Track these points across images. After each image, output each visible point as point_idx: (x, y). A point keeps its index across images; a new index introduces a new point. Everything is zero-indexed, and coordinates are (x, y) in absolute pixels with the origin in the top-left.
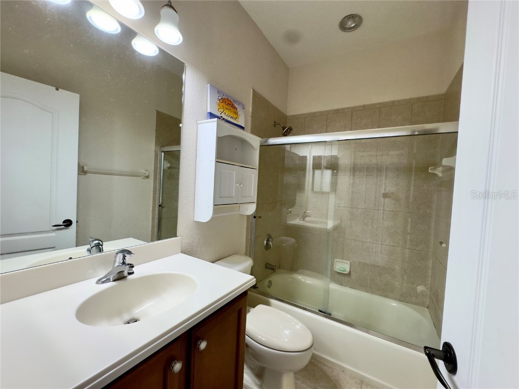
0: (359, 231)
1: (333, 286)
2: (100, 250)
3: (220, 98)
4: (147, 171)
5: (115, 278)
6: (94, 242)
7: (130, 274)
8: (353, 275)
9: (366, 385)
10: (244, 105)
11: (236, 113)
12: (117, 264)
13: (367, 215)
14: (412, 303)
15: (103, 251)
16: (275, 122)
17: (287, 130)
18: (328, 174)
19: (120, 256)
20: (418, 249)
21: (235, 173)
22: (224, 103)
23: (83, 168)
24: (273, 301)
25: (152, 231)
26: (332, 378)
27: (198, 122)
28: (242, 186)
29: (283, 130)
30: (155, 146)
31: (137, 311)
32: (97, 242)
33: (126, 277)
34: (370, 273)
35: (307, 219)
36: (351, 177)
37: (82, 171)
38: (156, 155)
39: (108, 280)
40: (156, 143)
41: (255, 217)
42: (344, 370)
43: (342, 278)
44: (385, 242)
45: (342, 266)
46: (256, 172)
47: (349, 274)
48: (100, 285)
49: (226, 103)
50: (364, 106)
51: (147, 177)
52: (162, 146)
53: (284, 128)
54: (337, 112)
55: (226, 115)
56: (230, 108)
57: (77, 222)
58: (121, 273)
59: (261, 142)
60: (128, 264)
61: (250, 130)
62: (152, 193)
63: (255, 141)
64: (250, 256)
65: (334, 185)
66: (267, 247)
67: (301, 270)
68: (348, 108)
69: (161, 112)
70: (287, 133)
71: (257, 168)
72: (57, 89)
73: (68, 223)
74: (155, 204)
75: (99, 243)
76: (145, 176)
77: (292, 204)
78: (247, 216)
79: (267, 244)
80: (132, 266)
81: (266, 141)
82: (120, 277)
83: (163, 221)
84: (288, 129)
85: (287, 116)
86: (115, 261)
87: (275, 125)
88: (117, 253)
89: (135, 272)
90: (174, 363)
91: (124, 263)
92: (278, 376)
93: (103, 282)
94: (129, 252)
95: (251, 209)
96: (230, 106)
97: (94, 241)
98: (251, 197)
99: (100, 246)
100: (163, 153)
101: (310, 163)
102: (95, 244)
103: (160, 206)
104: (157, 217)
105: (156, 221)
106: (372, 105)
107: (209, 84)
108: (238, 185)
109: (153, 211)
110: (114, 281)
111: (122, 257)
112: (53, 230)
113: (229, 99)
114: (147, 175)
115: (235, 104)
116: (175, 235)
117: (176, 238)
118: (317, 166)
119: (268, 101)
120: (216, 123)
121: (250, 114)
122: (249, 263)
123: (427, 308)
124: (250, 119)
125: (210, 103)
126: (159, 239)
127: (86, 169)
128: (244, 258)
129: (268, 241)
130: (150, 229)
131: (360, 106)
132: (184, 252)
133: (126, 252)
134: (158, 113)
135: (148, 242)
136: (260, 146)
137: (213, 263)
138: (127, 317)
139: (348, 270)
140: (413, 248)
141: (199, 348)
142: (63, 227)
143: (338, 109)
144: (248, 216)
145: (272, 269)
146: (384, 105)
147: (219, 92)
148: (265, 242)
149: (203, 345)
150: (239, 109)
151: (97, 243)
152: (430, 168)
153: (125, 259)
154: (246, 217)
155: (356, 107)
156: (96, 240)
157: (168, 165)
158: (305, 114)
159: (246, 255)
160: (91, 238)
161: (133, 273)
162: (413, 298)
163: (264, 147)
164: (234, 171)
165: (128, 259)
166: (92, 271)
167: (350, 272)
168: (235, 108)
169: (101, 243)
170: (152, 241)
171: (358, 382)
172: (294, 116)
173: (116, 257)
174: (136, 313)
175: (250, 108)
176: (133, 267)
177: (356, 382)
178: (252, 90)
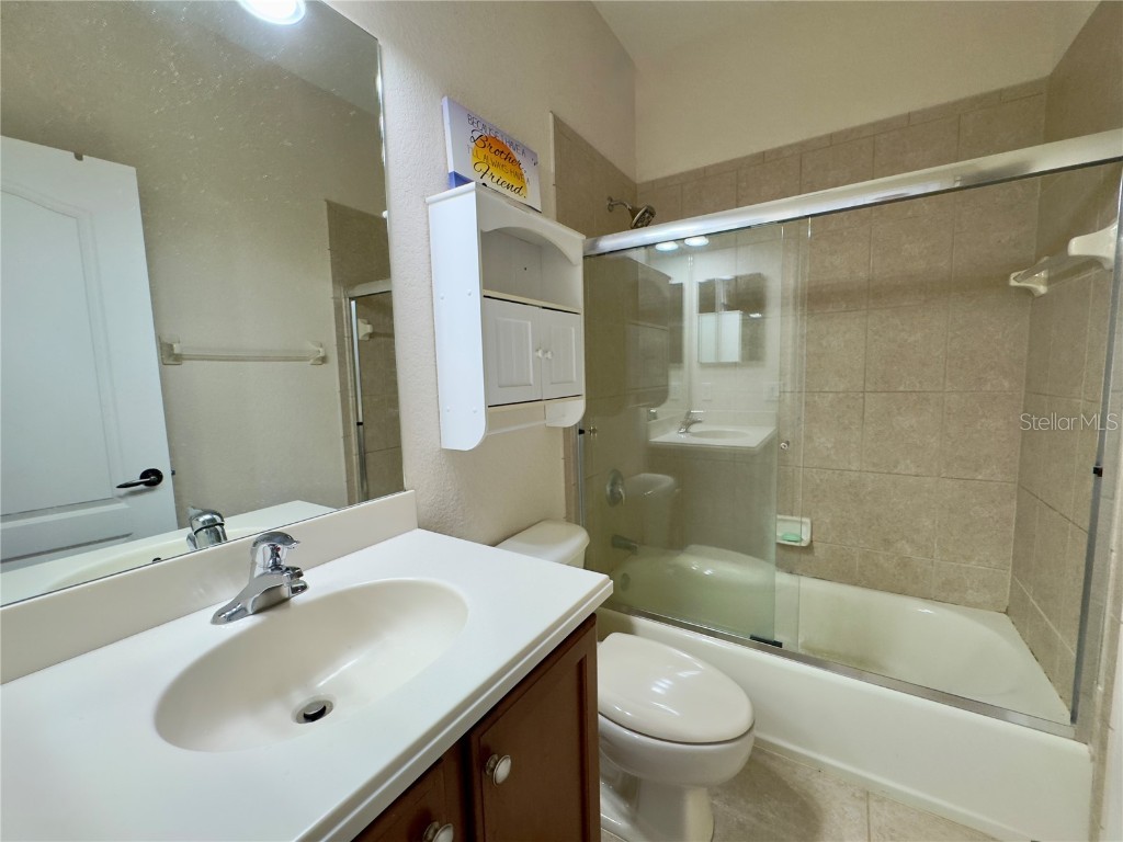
0: (829, 446)
1: (782, 579)
2: (219, 537)
3: (476, 135)
4: (321, 346)
5: (260, 604)
6: (201, 519)
7: (295, 591)
8: (819, 549)
9: (876, 801)
10: (536, 155)
11: (520, 176)
12: (259, 571)
13: (848, 407)
14: (968, 604)
15: (225, 538)
16: (611, 200)
17: (643, 214)
18: (733, 320)
19: (265, 549)
20: (980, 477)
21: (530, 323)
22: (487, 149)
23: (171, 346)
24: (641, 622)
25: (349, 481)
26: (796, 789)
27: (428, 199)
28: (549, 355)
29: (633, 217)
30: (334, 288)
31: (322, 684)
32: (208, 517)
33: (286, 600)
34: (862, 541)
35: (694, 428)
36: (806, 318)
37: (169, 355)
38: (338, 308)
39: (242, 613)
40: (334, 281)
41: (581, 432)
42: (820, 769)
43: (793, 557)
44: (895, 467)
45: (792, 529)
46: (580, 319)
47: (809, 549)
48: (223, 626)
49: (493, 150)
50: (831, 136)
51: (324, 360)
52: (351, 284)
53: (633, 212)
54: (762, 158)
55: (495, 180)
56: (502, 162)
57: (173, 473)
58: (275, 591)
59: (584, 247)
60: (288, 569)
61: (553, 214)
62: (338, 396)
63: (572, 243)
64: (577, 523)
65: (753, 346)
66: (614, 499)
67: (693, 546)
68: (790, 146)
69: (337, 205)
70: (645, 219)
71: (582, 312)
72: (79, 157)
73: (152, 478)
74: (349, 422)
75: (214, 520)
76: (318, 359)
77: (661, 396)
78: (564, 429)
79: (612, 491)
80: (296, 573)
81: (593, 246)
82: (272, 602)
83: (371, 458)
84: (646, 211)
85: (636, 185)
86: (254, 563)
87: (611, 208)
88: (255, 544)
89: (308, 584)
90: (432, 831)
91: (276, 567)
92: (672, 797)
93: (230, 619)
94: (286, 538)
95: (574, 412)
96: (503, 156)
97: (200, 515)
98: (572, 382)
99: (218, 527)
100: (353, 303)
101: (691, 299)
102: (204, 522)
103: (359, 424)
104: (355, 450)
105: (355, 459)
106: (853, 130)
107: (446, 98)
108: (540, 354)
109: (346, 436)
110: (257, 612)
111: (269, 553)
112: (121, 497)
113: (500, 138)
114: (322, 354)
115: (514, 153)
116: (400, 487)
117: (403, 493)
118: (707, 304)
119: (591, 147)
120: (474, 194)
121: (552, 180)
122: (579, 539)
123: (1006, 613)
124: (552, 192)
125: (452, 151)
126: (367, 497)
127: (177, 349)
128: (564, 528)
129: (614, 484)
130: (344, 479)
131: (820, 139)
132: (425, 525)
133: (278, 539)
134: (332, 207)
135: (338, 507)
136: (585, 257)
137: (494, 544)
138: (301, 700)
139: (806, 538)
140: (968, 477)
141: (492, 778)
142: (142, 486)
143: (764, 153)
144: (566, 430)
145: (628, 548)
146: (883, 127)
147: (472, 119)
148: (608, 489)
149: (503, 769)
150: (526, 166)
151: (209, 521)
152: (1013, 275)
153: (278, 556)
154: (561, 433)
155: (812, 140)
156: (205, 513)
157: (369, 329)
158: (682, 174)
159: (568, 519)
160: (194, 508)
161: (304, 588)
162: (970, 591)
163: (593, 259)
164: (526, 320)
165: (287, 556)
166: (202, 591)
167: (812, 541)
168: (513, 161)
169: (219, 520)
170: (351, 503)
171: (857, 795)
172: (653, 182)
173: (253, 553)
174: (323, 685)
175: (549, 162)
176: (300, 575)
177: (853, 795)
178: (551, 116)
